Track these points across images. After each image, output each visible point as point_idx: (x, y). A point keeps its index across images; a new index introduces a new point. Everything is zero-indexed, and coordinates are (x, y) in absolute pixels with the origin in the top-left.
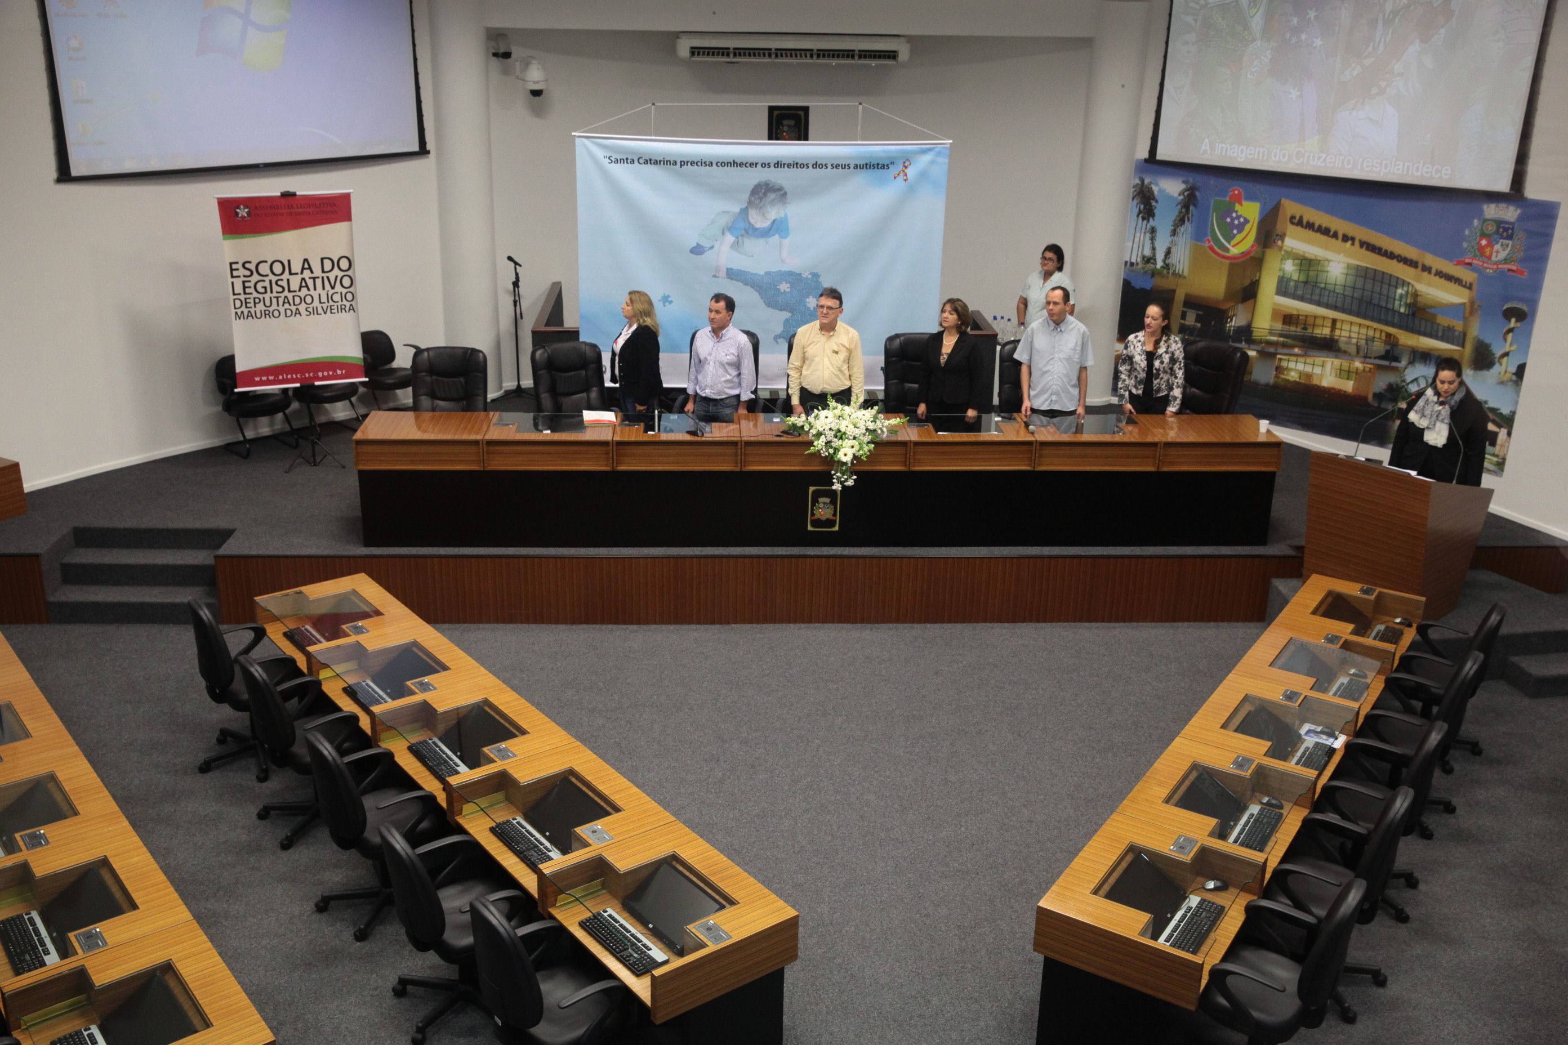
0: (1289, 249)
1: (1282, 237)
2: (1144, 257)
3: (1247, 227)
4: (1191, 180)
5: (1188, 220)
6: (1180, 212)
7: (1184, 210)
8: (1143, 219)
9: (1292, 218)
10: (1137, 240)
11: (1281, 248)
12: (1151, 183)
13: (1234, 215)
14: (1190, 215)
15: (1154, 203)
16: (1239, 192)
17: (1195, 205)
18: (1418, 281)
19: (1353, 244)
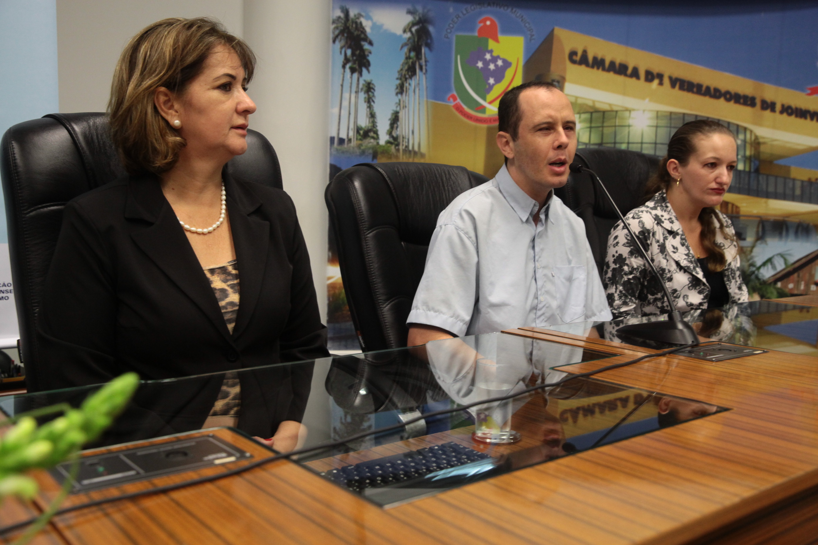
1: (561, 82)
2: (358, 129)
3: (509, 73)
4: (420, 9)
5: (421, 68)
6: (408, 58)
7: (413, 54)
8: (353, 70)
9: (573, 54)
10: (345, 103)
12: (360, 15)
13: (488, 57)
14: (423, 62)
15: (366, 46)
16: (493, 25)
17: (429, 46)
18: (758, 123)
19: (661, 83)
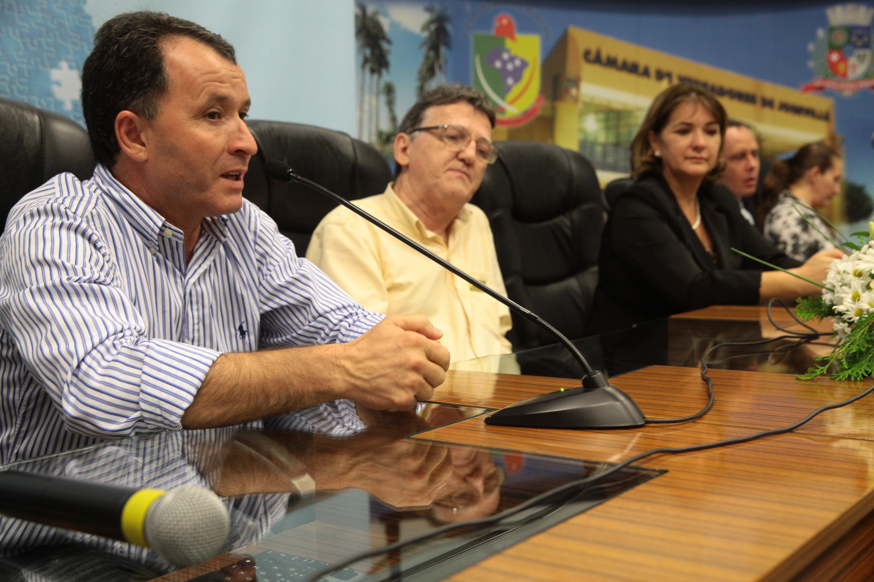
0: (587, 99)
1: (576, 82)
2: (380, 134)
3: (527, 73)
4: (437, 7)
5: (440, 68)
6: (427, 58)
7: (432, 54)
8: (373, 71)
9: (587, 54)
10: (366, 107)
11: (576, 99)
12: (376, 13)
13: (506, 56)
14: (442, 62)
15: (385, 46)
16: (510, 23)
17: (448, 45)
18: (760, 119)
